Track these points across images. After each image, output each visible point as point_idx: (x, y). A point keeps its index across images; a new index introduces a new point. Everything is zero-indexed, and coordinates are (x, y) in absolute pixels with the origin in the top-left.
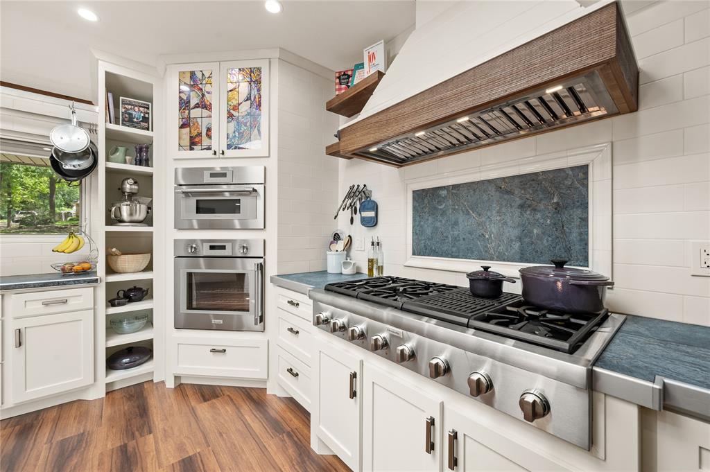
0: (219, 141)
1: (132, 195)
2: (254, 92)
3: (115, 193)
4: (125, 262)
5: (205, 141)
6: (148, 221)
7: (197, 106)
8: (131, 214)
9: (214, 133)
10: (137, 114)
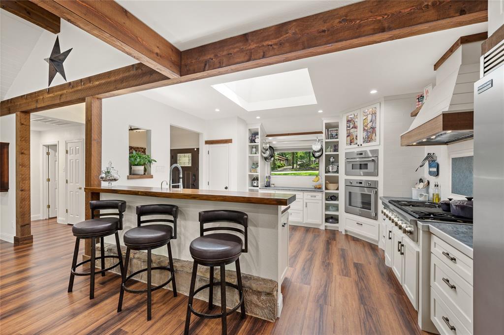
0: (360, 141)
1: (332, 162)
2: (374, 118)
3: (328, 163)
4: (331, 186)
5: (355, 142)
6: (337, 172)
7: (352, 128)
8: (332, 169)
9: (358, 138)
10: (334, 134)
